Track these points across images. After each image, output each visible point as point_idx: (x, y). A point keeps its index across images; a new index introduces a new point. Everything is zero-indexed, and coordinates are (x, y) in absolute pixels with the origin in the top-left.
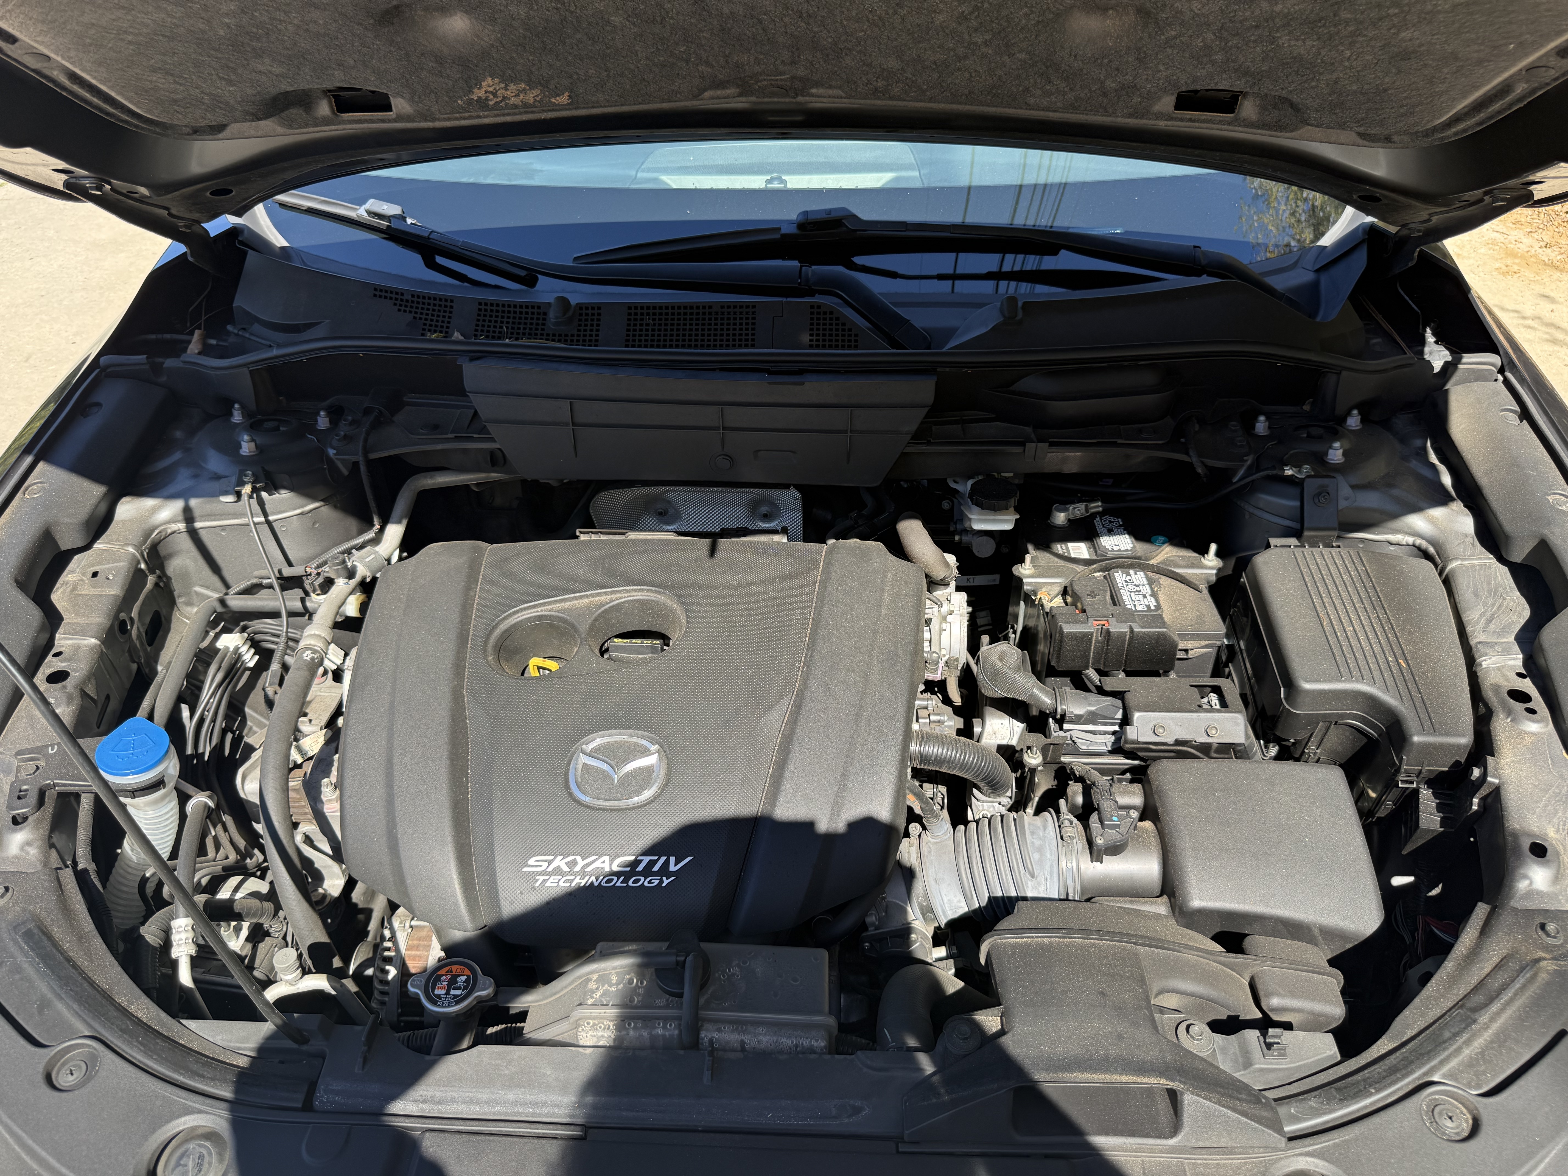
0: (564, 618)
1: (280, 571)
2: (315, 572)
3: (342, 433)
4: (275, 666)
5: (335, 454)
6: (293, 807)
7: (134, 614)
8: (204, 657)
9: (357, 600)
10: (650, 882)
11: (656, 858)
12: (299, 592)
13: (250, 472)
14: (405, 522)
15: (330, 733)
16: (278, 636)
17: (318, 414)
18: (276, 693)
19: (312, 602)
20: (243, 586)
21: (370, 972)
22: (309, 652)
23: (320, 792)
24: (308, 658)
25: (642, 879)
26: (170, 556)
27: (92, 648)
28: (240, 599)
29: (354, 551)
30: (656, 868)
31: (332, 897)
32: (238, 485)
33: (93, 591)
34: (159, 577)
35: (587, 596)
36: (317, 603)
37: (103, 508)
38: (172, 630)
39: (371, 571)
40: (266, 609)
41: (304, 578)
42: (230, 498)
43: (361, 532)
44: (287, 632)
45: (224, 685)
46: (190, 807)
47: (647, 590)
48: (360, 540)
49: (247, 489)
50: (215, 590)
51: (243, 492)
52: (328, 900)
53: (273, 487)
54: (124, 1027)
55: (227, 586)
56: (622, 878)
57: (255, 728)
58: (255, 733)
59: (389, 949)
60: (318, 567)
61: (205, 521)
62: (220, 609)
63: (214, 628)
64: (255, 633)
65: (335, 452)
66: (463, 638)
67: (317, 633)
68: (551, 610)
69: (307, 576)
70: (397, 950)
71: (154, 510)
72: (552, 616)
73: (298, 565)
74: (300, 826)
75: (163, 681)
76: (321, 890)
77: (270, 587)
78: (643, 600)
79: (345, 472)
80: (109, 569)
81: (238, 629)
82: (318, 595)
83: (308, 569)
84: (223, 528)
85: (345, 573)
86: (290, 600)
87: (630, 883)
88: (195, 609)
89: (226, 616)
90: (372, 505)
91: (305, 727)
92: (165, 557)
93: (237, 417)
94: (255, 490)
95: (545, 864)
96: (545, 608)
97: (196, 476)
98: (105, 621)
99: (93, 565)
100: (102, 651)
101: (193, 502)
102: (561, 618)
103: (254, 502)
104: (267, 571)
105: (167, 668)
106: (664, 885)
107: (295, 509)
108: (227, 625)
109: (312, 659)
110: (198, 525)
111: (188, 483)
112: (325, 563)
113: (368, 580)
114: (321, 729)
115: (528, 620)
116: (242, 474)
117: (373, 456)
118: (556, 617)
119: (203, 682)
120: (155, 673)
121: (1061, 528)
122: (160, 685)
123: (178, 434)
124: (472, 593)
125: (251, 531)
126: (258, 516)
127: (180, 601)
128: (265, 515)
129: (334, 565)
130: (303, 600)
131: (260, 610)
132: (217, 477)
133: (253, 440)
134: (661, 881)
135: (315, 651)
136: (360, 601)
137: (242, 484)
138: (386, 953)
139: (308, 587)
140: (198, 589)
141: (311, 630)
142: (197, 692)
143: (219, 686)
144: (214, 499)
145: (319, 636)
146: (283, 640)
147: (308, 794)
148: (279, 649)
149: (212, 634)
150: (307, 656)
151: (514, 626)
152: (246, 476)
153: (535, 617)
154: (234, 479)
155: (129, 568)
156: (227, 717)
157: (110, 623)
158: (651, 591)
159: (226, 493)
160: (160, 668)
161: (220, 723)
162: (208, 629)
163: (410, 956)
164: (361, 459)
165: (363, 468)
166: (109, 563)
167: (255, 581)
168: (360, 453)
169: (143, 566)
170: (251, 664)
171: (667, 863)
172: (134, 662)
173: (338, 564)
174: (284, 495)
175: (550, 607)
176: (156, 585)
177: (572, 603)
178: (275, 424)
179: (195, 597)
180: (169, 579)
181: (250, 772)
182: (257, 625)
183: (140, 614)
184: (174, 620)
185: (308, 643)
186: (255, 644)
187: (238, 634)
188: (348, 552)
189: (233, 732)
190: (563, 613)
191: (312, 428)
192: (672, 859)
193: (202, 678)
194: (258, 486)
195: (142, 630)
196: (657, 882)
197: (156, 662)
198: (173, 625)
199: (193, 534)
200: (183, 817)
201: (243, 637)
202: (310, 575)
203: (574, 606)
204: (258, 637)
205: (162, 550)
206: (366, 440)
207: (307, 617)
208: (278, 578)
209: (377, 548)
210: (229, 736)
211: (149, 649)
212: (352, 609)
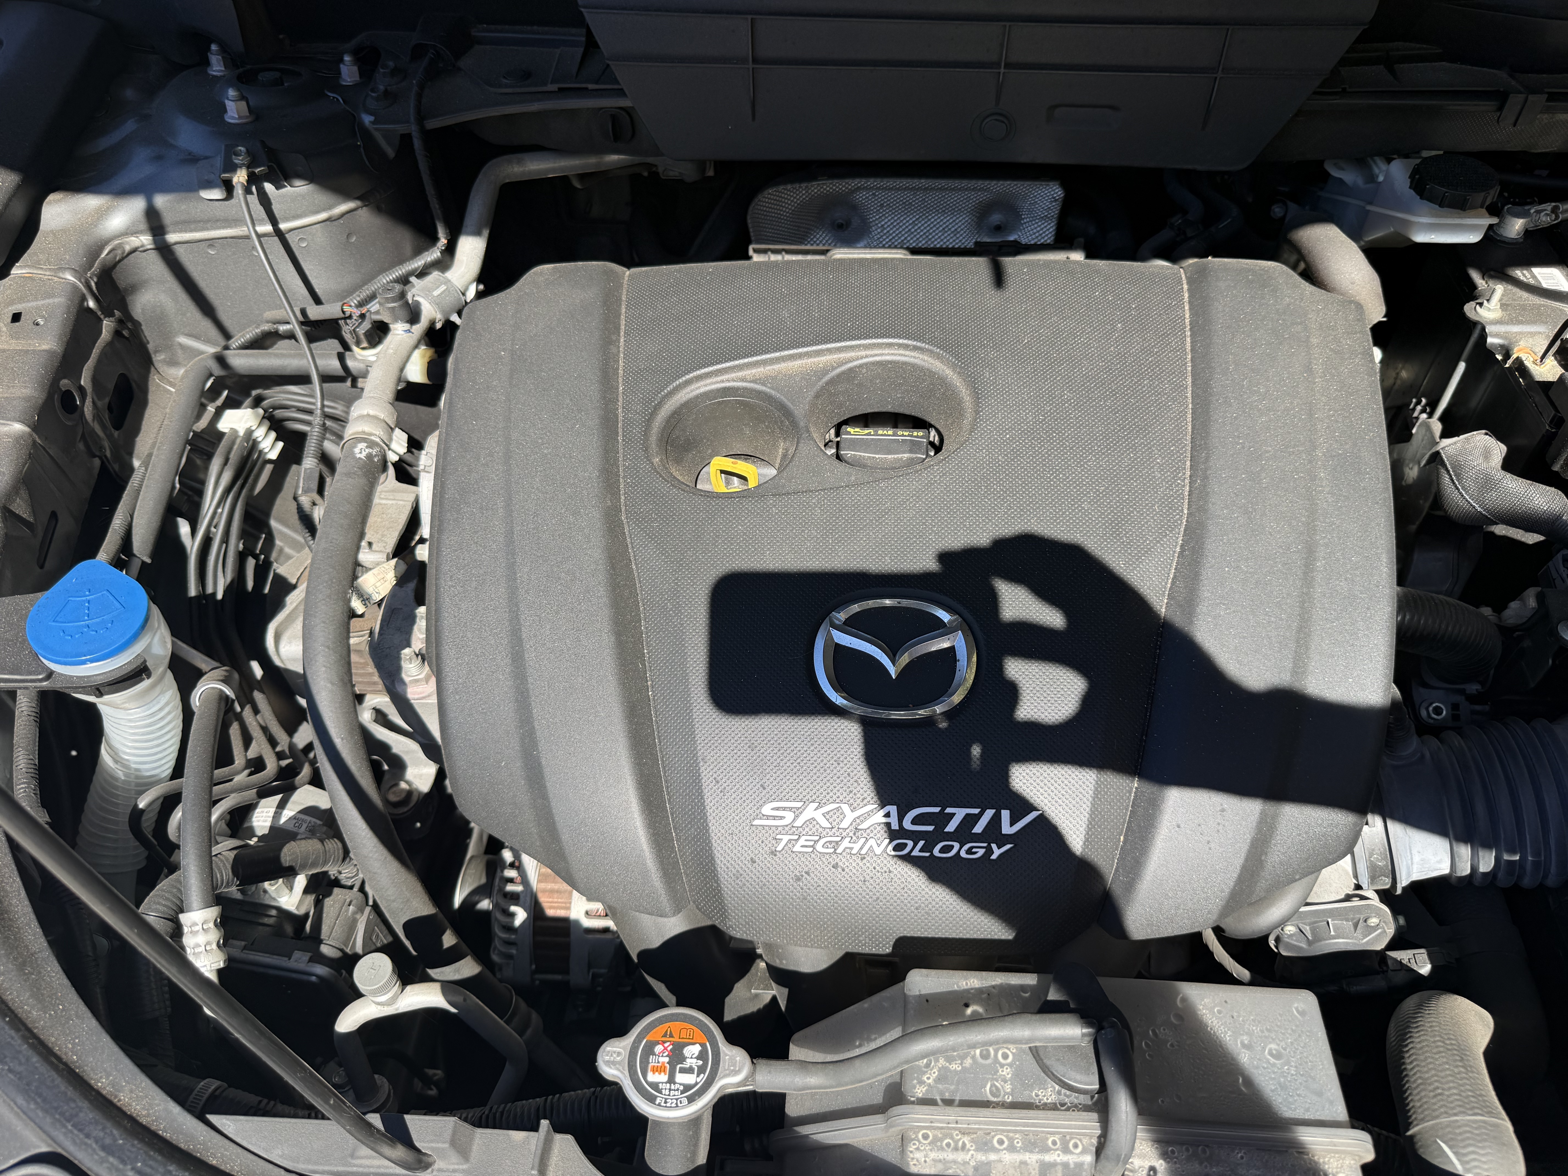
0: (765, 394)
1: (303, 312)
2: (356, 312)
3: (382, 88)
4: (309, 462)
5: (373, 123)
6: (356, 674)
7: (85, 380)
8: (202, 445)
9: (423, 356)
10: (969, 851)
11: (976, 811)
12: (333, 345)
13: (242, 149)
14: (486, 233)
15: (403, 567)
16: (310, 412)
17: (341, 61)
18: (314, 504)
19: (356, 359)
20: (249, 334)
21: (485, 904)
22: (362, 445)
23: (399, 669)
24: (363, 456)
25: (956, 845)
26: (133, 288)
27: (19, 438)
28: (247, 355)
29: (413, 279)
30: (978, 828)
31: (420, 793)
32: (225, 172)
33: (15, 345)
34: (120, 322)
35: (800, 356)
36: (363, 361)
37: (19, 210)
38: (150, 405)
39: (443, 312)
40: (288, 372)
41: (341, 322)
42: (216, 194)
43: (418, 252)
44: (323, 406)
45: (235, 489)
46: (196, 698)
47: (900, 346)
48: (419, 263)
49: (240, 177)
50: (208, 341)
51: (235, 180)
52: (415, 798)
53: (281, 176)
54: (108, 1141)
55: (227, 336)
56: (921, 843)
57: (287, 550)
58: (289, 557)
59: (511, 880)
60: (360, 305)
61: (181, 231)
62: (218, 371)
63: (213, 400)
64: (275, 408)
65: (372, 118)
66: (609, 424)
67: (372, 413)
68: (743, 380)
69: (345, 318)
70: (525, 881)
71: (102, 214)
72: (745, 389)
73: (329, 302)
74: (368, 697)
75: (141, 486)
76: (403, 785)
77: (291, 336)
78: (890, 362)
79: (391, 153)
80: (38, 308)
81: (248, 401)
82: (363, 349)
83: (346, 308)
84: (211, 242)
85: (403, 313)
86: (323, 356)
87: (936, 852)
88: (182, 371)
89: (229, 382)
90: (435, 205)
91: (365, 556)
92: (126, 290)
93: (217, 66)
94: (253, 180)
95: (789, 816)
96: (733, 375)
97: (159, 158)
98: (36, 394)
99: (12, 303)
100: (34, 442)
101: (161, 201)
102: (759, 392)
103: (253, 199)
104: (284, 312)
105: (146, 464)
106: (994, 857)
107: (317, 212)
108: (232, 395)
109: (369, 457)
110: (172, 237)
111: (148, 170)
112: (372, 297)
113: (439, 326)
114: (388, 560)
115: (706, 395)
116: (230, 152)
117: (432, 124)
118: (752, 390)
119: (203, 483)
120: (130, 470)
121: (1513, 243)
122: (138, 491)
123: (129, 93)
124: (614, 350)
125: (254, 248)
126: (262, 222)
127: (158, 358)
128: (274, 221)
129: (388, 300)
130: (341, 358)
131: (279, 373)
132: (192, 159)
133: (242, 98)
134: (989, 851)
135: (371, 444)
136: (427, 360)
137: (233, 168)
138: (510, 888)
139: (348, 337)
140: (183, 340)
141: (359, 409)
142: (196, 498)
143: (227, 491)
144: (191, 195)
145: (375, 418)
146: (317, 420)
147: (379, 666)
148: (314, 433)
149: (211, 409)
150: (361, 451)
151: (687, 405)
152: (237, 154)
153: (718, 390)
154: (219, 162)
155: (69, 307)
156: (244, 534)
157: (43, 396)
158: (906, 347)
159: (208, 185)
160: (136, 463)
161: (235, 544)
162: (203, 400)
163: (544, 891)
164: (414, 129)
165: (417, 143)
166: (36, 299)
167: (266, 327)
168: (412, 119)
169: (91, 304)
170: (273, 455)
171: (996, 821)
172: (94, 456)
173: (393, 300)
174: (299, 189)
175: (740, 374)
176: (117, 333)
177: (776, 367)
178: (277, 74)
179: (180, 352)
180: (137, 324)
181: (286, 628)
182: (277, 395)
183: (95, 380)
184: (152, 388)
185: (360, 429)
186: (276, 424)
187: (249, 410)
188: (404, 281)
189: (256, 557)
190: (764, 384)
191: (333, 80)
192: (1005, 814)
193: (201, 476)
194: (257, 170)
195: (99, 404)
196: (981, 852)
197: (130, 454)
198: (151, 397)
199: (165, 251)
200: (188, 715)
201: (257, 415)
202: (350, 317)
203: (779, 372)
204: (279, 413)
205: (121, 278)
206: (419, 96)
207: (349, 383)
208: (302, 323)
209: (449, 274)
210: (251, 563)
211: (116, 434)
212: (416, 373)
